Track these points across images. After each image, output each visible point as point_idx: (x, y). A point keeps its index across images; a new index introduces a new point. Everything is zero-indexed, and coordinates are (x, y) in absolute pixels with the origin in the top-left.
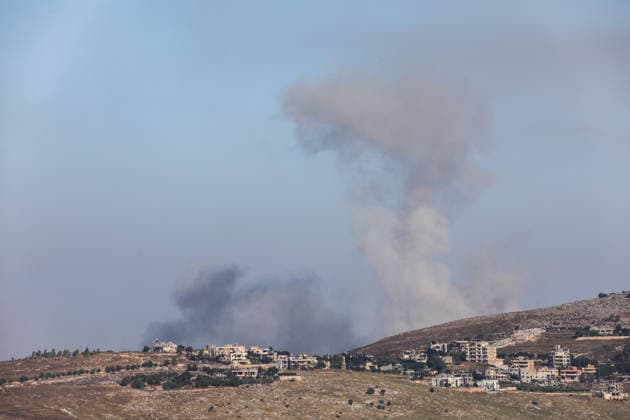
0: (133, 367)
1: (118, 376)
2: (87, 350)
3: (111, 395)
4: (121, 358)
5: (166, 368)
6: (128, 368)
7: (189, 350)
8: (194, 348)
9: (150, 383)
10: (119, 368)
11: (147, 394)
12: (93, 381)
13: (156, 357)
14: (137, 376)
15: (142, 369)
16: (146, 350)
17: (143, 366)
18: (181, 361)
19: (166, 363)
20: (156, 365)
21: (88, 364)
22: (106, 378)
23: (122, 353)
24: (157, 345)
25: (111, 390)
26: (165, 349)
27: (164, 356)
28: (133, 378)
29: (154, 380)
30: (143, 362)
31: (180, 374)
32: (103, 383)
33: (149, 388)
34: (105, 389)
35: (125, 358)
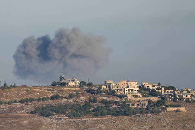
0: (43, 99)
1: (30, 107)
2: (5, 84)
3: (26, 122)
4: (34, 92)
5: (71, 101)
6: (39, 100)
7: (90, 85)
8: (94, 84)
9: (57, 112)
10: (31, 100)
11: (55, 121)
12: (11, 110)
13: (63, 91)
14: (47, 106)
15: (51, 101)
16: (54, 85)
17: (52, 98)
18: (83, 95)
19: (71, 96)
20: (62, 98)
21: (7, 96)
22: (22, 108)
23: (34, 87)
24: (63, 81)
25: (25, 118)
26: (70, 84)
27: (69, 90)
28: (43, 108)
29: (60, 110)
30: (52, 95)
31: (82, 105)
32: (18, 112)
33: (56, 116)
34: (20, 117)
35: (37, 92)
